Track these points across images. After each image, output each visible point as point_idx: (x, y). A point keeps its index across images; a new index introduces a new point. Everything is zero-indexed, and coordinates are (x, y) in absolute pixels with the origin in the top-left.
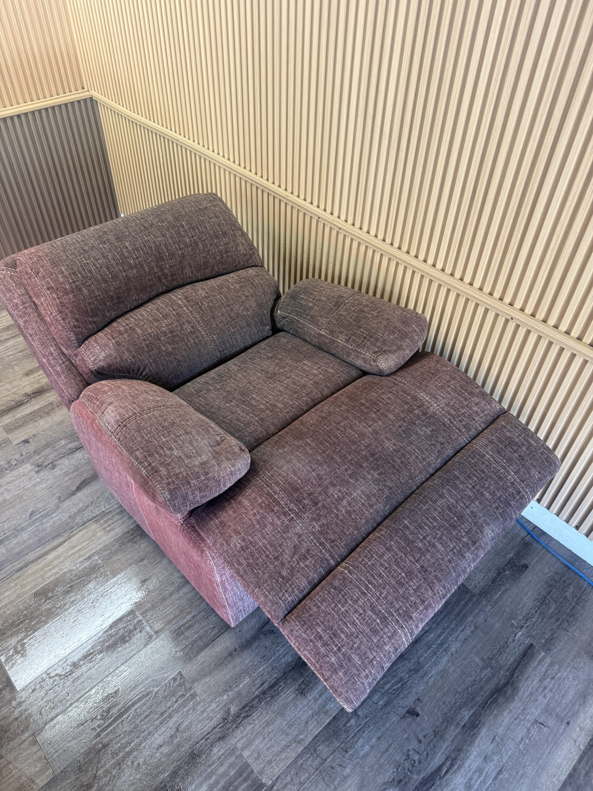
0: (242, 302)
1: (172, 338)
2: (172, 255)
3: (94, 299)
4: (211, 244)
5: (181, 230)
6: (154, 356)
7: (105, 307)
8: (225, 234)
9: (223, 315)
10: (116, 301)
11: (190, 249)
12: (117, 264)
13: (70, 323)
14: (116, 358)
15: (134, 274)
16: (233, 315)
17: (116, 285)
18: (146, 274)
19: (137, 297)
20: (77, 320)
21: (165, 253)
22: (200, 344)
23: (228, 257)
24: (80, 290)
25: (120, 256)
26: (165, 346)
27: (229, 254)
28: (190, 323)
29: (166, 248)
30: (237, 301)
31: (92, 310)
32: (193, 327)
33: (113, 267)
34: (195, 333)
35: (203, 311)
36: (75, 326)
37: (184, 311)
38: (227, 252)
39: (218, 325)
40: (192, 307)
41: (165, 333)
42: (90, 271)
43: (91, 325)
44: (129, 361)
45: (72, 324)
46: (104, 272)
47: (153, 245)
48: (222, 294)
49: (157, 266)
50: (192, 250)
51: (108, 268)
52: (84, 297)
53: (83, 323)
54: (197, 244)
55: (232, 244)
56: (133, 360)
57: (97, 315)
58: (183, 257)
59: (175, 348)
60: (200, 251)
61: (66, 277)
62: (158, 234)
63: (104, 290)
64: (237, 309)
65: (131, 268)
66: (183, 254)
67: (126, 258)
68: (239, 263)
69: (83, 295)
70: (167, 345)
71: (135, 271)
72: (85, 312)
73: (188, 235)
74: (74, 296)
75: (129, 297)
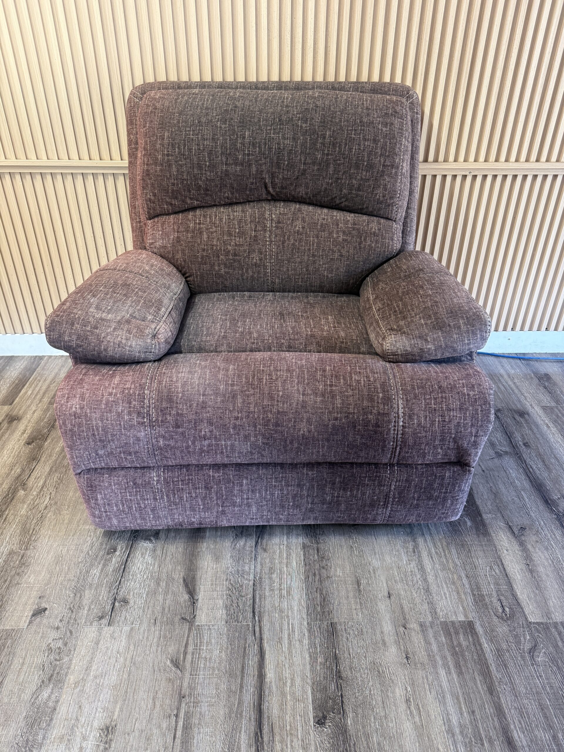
0: (332, 259)
1: (232, 261)
2: (291, 166)
3: (180, 181)
4: (345, 172)
5: (320, 141)
6: (203, 270)
7: (188, 194)
8: (370, 167)
9: (301, 263)
10: (202, 192)
11: (316, 168)
12: (222, 153)
13: (146, 195)
14: (169, 252)
15: (236, 171)
16: (311, 268)
17: (210, 176)
18: (250, 175)
19: (230, 196)
20: (155, 195)
21: (285, 161)
22: (258, 280)
23: (357, 195)
24: (170, 166)
25: (230, 145)
26: (219, 266)
27: (360, 193)
28: (261, 253)
29: (289, 156)
30: (327, 256)
31: (173, 191)
32: (261, 260)
33: (216, 154)
34: (259, 266)
35: (284, 247)
36: (150, 200)
37: (265, 237)
38: (359, 189)
39: (288, 270)
40: (276, 236)
41: (227, 253)
42: (190, 150)
43: (167, 205)
44: (179, 262)
45: (148, 196)
46: (204, 156)
47: (275, 146)
48: (318, 237)
49: (268, 172)
50: (318, 169)
51: (210, 153)
52: (170, 176)
53: (159, 200)
54: (328, 165)
55: (371, 182)
56: (183, 263)
57: (176, 198)
58: (302, 174)
59: (228, 273)
60: (326, 175)
61: (163, 146)
62: (290, 135)
63: (194, 176)
64: (320, 265)
65: (236, 164)
66: (305, 170)
67: (236, 149)
68: (367, 208)
69: (170, 172)
70: (222, 266)
71: (238, 168)
72: (165, 190)
73: (323, 150)
74: (161, 170)
75: (221, 192)
